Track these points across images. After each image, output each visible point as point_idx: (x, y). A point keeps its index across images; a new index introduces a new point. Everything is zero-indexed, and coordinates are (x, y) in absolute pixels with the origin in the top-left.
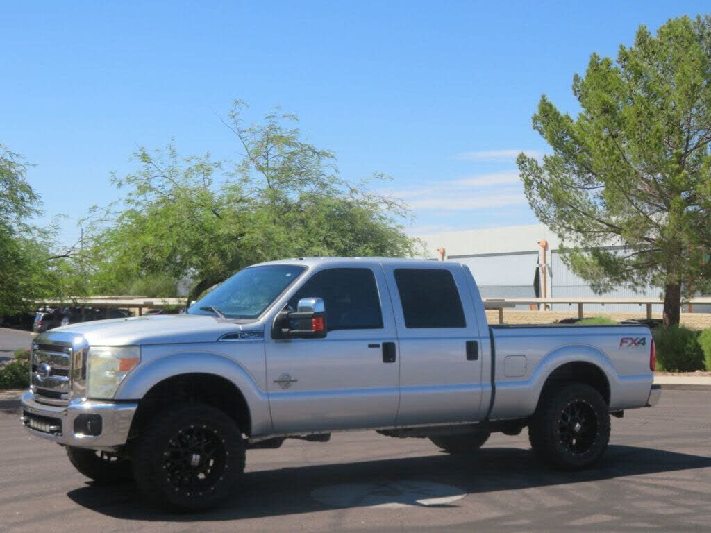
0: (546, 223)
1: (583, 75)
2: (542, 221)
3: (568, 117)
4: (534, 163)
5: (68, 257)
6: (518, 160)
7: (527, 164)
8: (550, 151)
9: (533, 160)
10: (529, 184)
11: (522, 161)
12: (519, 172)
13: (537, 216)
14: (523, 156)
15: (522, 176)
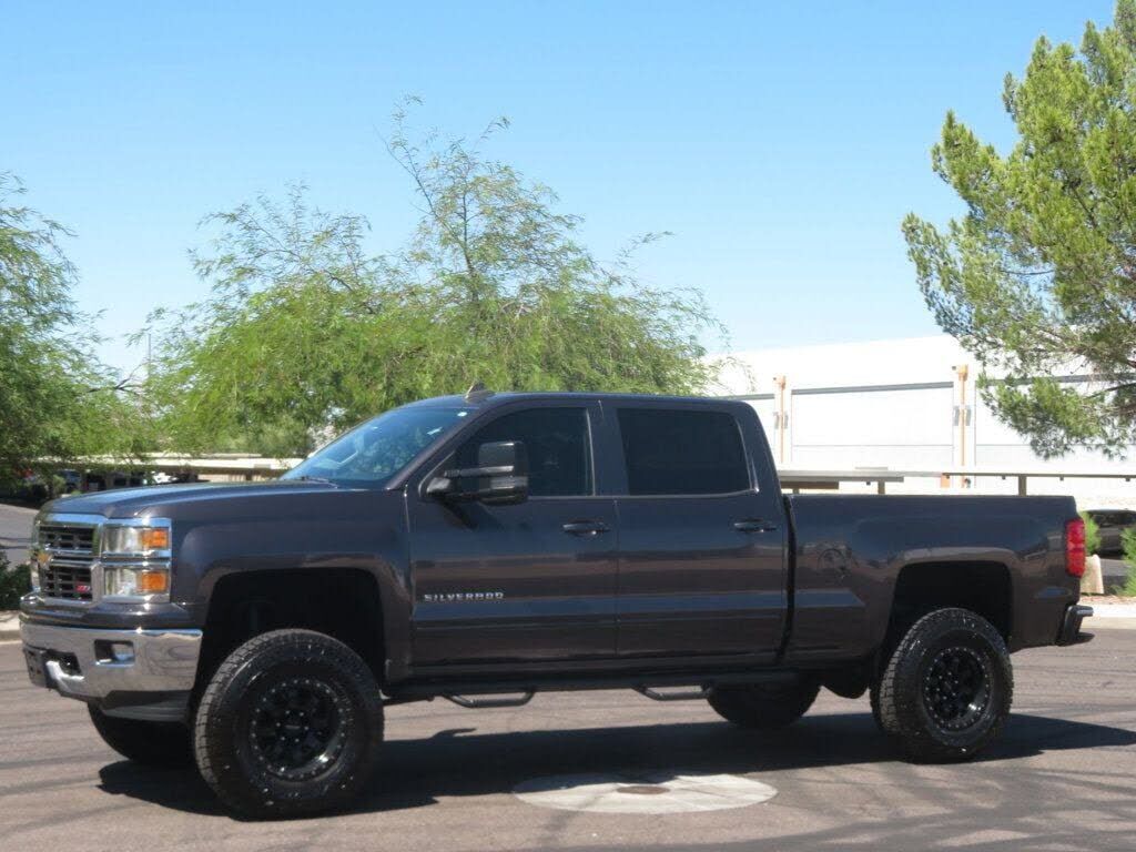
0: (954, 334)
2: (947, 330)
3: (991, 150)
4: (931, 230)
5: (121, 389)
6: (904, 225)
7: (919, 232)
8: (961, 210)
9: (930, 226)
10: (923, 267)
11: (911, 229)
12: (907, 247)
13: (940, 323)
14: (911, 218)
15: (912, 252)
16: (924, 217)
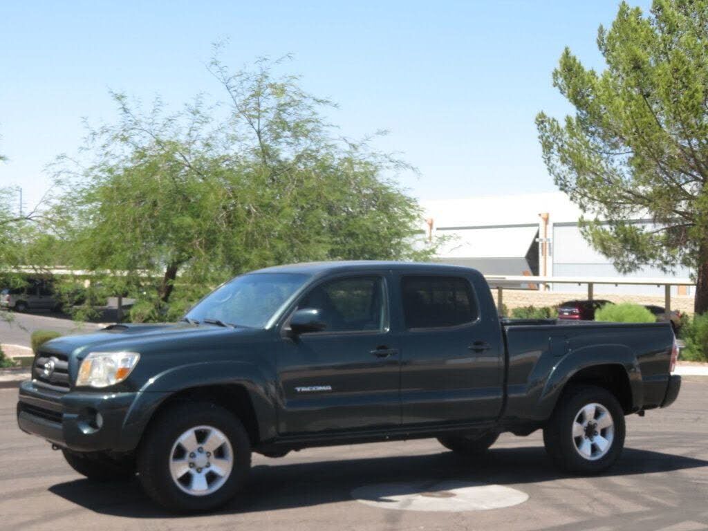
0: (566, 192)
1: (608, 28)
2: (561, 189)
3: (593, 73)
4: (555, 123)
5: (29, 219)
6: (537, 119)
7: (547, 124)
8: (572, 111)
9: (554, 120)
10: (547, 146)
11: (541, 120)
12: (538, 134)
13: (556, 184)
14: (542, 115)
15: (541, 137)
16: (550, 114)
